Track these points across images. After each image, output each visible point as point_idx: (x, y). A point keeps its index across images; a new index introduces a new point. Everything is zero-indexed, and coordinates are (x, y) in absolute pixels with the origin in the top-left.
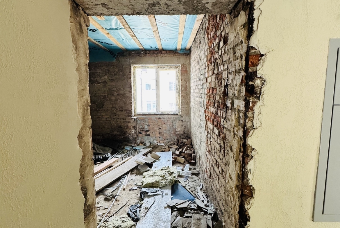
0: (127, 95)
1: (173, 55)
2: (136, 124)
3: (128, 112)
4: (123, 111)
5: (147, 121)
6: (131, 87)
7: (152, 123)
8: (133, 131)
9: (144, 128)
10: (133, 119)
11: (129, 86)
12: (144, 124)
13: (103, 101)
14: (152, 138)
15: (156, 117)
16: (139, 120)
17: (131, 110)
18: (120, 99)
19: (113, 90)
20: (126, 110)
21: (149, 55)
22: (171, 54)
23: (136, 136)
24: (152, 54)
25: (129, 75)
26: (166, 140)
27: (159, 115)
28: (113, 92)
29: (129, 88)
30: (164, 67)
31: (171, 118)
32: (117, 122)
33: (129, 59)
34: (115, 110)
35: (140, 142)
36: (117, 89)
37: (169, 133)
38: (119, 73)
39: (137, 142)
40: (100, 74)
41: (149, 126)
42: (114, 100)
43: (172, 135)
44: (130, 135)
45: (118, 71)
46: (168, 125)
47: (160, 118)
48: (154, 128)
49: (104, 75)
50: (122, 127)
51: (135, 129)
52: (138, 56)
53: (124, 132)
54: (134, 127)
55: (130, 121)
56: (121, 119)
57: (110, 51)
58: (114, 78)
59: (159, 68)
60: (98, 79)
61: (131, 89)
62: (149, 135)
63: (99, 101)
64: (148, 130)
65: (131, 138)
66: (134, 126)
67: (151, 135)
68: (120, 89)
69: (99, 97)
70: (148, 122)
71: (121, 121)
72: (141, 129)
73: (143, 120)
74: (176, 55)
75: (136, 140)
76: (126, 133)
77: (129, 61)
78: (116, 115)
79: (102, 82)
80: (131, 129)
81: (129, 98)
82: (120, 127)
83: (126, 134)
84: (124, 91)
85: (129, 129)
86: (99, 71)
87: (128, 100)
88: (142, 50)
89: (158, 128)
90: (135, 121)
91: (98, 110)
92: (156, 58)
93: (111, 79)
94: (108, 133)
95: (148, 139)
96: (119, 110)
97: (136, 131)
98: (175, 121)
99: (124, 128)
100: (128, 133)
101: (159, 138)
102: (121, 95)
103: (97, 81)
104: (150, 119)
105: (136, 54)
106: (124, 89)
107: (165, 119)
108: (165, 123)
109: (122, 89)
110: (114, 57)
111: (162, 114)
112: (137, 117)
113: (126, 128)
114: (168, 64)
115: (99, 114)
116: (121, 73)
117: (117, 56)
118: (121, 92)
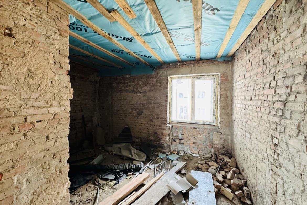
0: (163, 103)
1: (211, 64)
2: (171, 132)
3: (163, 119)
4: (159, 118)
5: (181, 129)
6: (167, 96)
7: (186, 132)
8: (168, 138)
9: (178, 136)
10: (168, 127)
11: (165, 96)
12: (179, 132)
13: (143, 108)
14: (186, 147)
15: (191, 126)
16: (173, 128)
17: (166, 117)
18: (157, 108)
19: (151, 99)
20: (162, 118)
21: (186, 66)
22: (209, 63)
23: (170, 144)
24: (188, 65)
25: (166, 85)
26: (201, 151)
27: (193, 125)
28: (151, 100)
29: (165, 97)
30: (201, 76)
31: (207, 129)
32: (154, 128)
33: (167, 71)
34: (152, 117)
35: (174, 149)
36: (154, 99)
37: (204, 144)
38: (157, 84)
39: (171, 150)
40: (141, 85)
41: (183, 134)
42: (151, 108)
43: (207, 147)
44: (164, 142)
45: (156, 82)
46: (203, 136)
47: (195, 128)
48: (188, 138)
49: (144, 86)
50: (158, 133)
51: (170, 137)
52: (175, 67)
53: (159, 138)
54: (169, 135)
55: (165, 128)
56: (157, 126)
57: (150, 65)
58: (152, 88)
59: (195, 78)
60: (140, 89)
61: (167, 98)
62: (183, 144)
63: (139, 109)
64: (182, 138)
65: (165, 145)
66: (168, 133)
67: (185, 144)
68: (157, 99)
69: (140, 105)
70: (182, 131)
71: (157, 127)
72: (175, 136)
73: (178, 128)
74: (215, 64)
75: (170, 147)
76: (161, 139)
77: (166, 73)
78: (152, 122)
79: (142, 92)
80: (165, 136)
81: (165, 107)
82: (156, 133)
83: (161, 141)
84: (161, 100)
85: (164, 136)
86: (140, 83)
87: (164, 109)
88: (179, 62)
89: (193, 138)
90: (170, 128)
91: (138, 116)
92: (193, 69)
93: (150, 90)
94: (146, 137)
95: (182, 148)
96: (155, 117)
97: (170, 138)
98: (211, 132)
99: (159, 135)
100: (163, 139)
101: (194, 148)
102: (158, 104)
103: (138, 91)
104: (185, 128)
105: (173, 66)
106: (161, 98)
107: (200, 129)
108: (200, 133)
109: (159, 98)
110: (153, 70)
111: (197, 124)
112: (172, 124)
113: (161, 134)
114: (206, 73)
115: (139, 120)
116: (159, 84)
117: (156, 69)
118: (158, 101)
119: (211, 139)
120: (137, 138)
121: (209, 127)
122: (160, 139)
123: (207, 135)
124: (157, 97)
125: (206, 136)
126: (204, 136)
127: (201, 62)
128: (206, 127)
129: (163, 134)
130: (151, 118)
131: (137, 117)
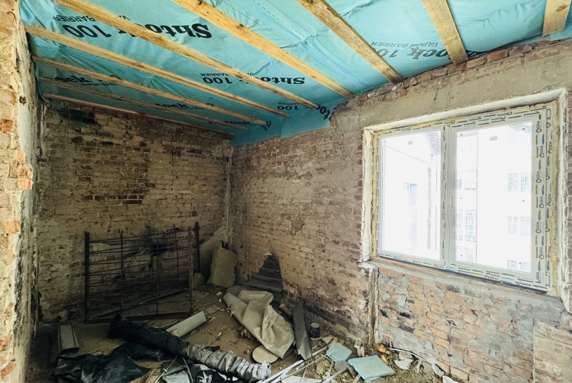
0: (349, 204)
2: (372, 286)
3: (350, 248)
4: (340, 244)
5: (404, 284)
6: (360, 184)
7: (421, 297)
8: (363, 302)
9: (395, 303)
10: (363, 271)
11: (356, 183)
12: (397, 291)
13: (303, 215)
14: (420, 342)
15: (440, 280)
16: (381, 276)
17: (357, 244)
18: (334, 215)
19: (323, 193)
20: (346, 244)
22: (507, 60)
23: (369, 320)
24: (424, 84)
25: (357, 154)
27: (449, 276)
28: (321, 196)
29: (355, 187)
30: (476, 116)
32: (327, 267)
33: (359, 115)
34: (323, 239)
35: (381, 338)
36: (330, 191)
38: (336, 152)
39: (373, 338)
40: (300, 159)
41: (413, 302)
42: (322, 215)
44: (352, 311)
45: (334, 147)
46: (487, 322)
47: (451, 289)
48: (429, 315)
49: (307, 159)
50: (336, 282)
51: (368, 300)
52: (384, 100)
53: (339, 298)
54: (365, 293)
55: (355, 272)
56: (334, 262)
57: (320, 106)
58: (325, 165)
59: (456, 124)
60: (298, 169)
61: (361, 190)
62: (411, 330)
63: (296, 216)
64: (407, 312)
65: (355, 320)
66: (363, 289)
67: (417, 332)
68: (335, 191)
69: (298, 206)
70: (409, 289)
71: (334, 267)
72: (387, 301)
73: (394, 278)
75: (370, 330)
76: (345, 302)
77: (359, 120)
78: (324, 251)
79: (303, 175)
80: (356, 296)
81: (355, 213)
82: (332, 282)
83: (344, 305)
84: (345, 195)
85: (352, 294)
86: (299, 152)
87: (353, 218)
88: (395, 81)
89: (444, 320)
90: (367, 276)
91: (293, 232)
92: (442, 93)
93: (321, 169)
94: (309, 287)
95: (408, 342)
96: (331, 240)
97: (370, 304)
99: (340, 288)
100: (349, 303)
101: (450, 355)
102: (338, 204)
103: (296, 173)
104: (417, 282)
106: (344, 189)
108: (473, 311)
109: (340, 190)
110: (326, 117)
111: (465, 276)
112: (378, 265)
113: (344, 288)
115: (295, 242)
116: (339, 152)
117: (333, 113)
118: (338, 197)
119: (526, 346)
120: (291, 286)
121: (514, 296)
122: (341, 301)
123: (507, 326)
124: (336, 188)
125: (498, 325)
126: (492, 326)
127: (471, 64)
128: (499, 292)
129: (349, 290)
130: (321, 240)
131: (292, 234)
